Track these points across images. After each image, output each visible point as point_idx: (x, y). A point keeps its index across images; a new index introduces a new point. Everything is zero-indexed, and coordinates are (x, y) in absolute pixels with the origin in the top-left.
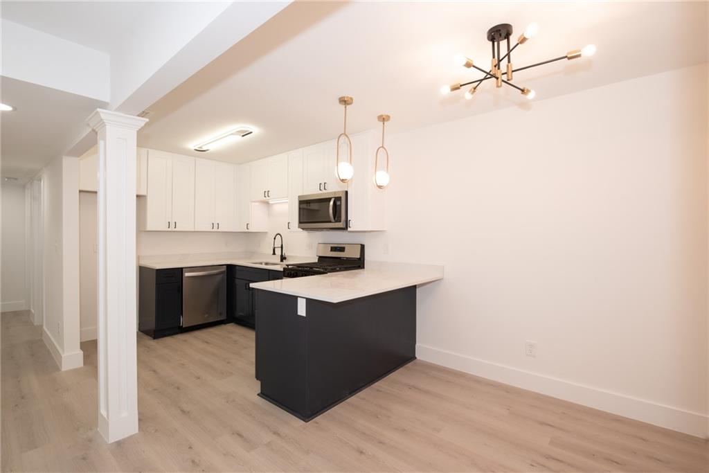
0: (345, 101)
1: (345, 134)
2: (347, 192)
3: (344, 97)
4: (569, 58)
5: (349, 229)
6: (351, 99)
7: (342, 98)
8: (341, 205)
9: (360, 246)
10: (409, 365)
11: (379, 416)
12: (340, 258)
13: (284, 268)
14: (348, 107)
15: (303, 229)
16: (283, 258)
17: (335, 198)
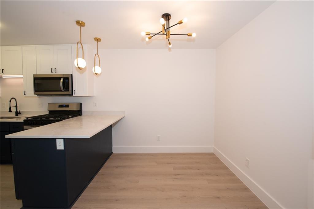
0: (80, 24)
1: (80, 42)
2: (72, 75)
3: (80, 21)
4: (189, 36)
5: (74, 95)
6: (84, 23)
7: (78, 21)
8: (68, 82)
9: (79, 104)
10: (111, 157)
11: (109, 187)
12: (66, 111)
13: (24, 120)
14: (82, 28)
15: (37, 95)
16: (17, 113)
17: (64, 77)
